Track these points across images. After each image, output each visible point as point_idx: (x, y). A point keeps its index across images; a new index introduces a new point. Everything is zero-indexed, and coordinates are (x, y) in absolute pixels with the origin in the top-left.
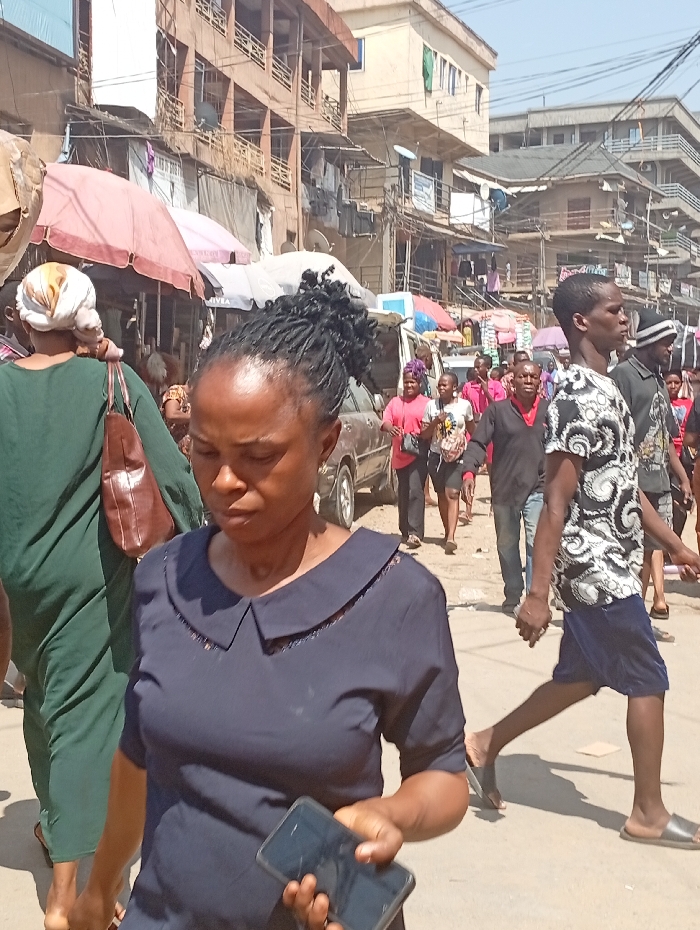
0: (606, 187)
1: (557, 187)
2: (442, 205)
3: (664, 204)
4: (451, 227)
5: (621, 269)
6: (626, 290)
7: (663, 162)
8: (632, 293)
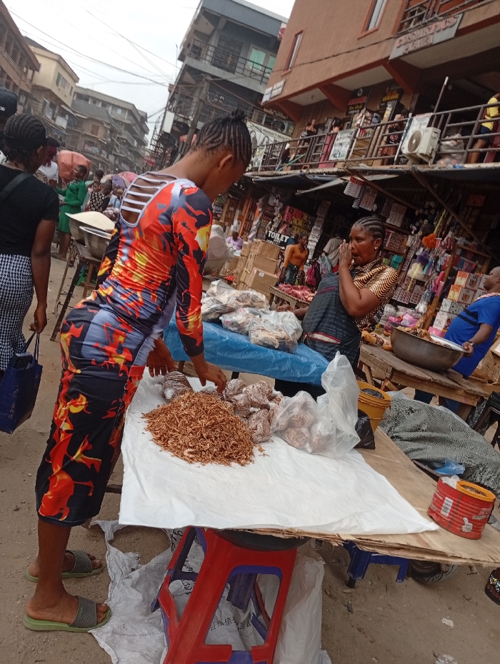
0: (105, 125)
1: (90, 119)
2: (54, 119)
3: (123, 137)
4: (55, 125)
5: (104, 151)
6: (104, 159)
7: (125, 124)
8: (105, 160)
